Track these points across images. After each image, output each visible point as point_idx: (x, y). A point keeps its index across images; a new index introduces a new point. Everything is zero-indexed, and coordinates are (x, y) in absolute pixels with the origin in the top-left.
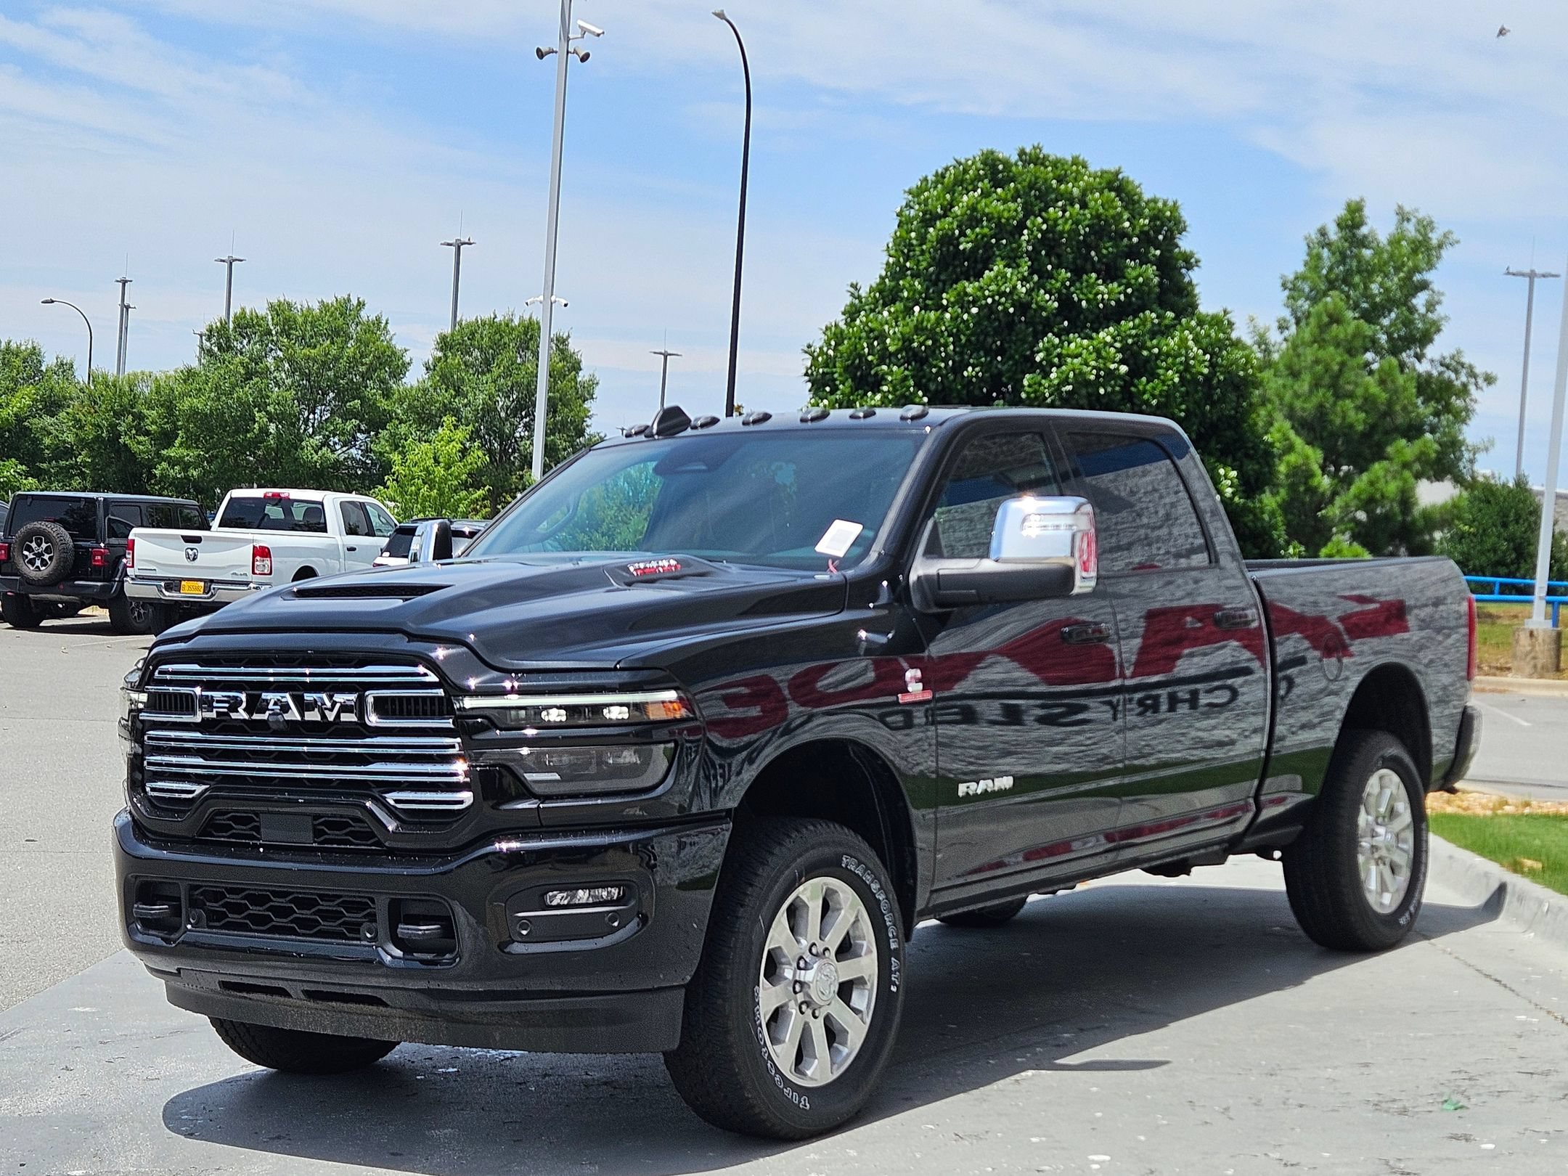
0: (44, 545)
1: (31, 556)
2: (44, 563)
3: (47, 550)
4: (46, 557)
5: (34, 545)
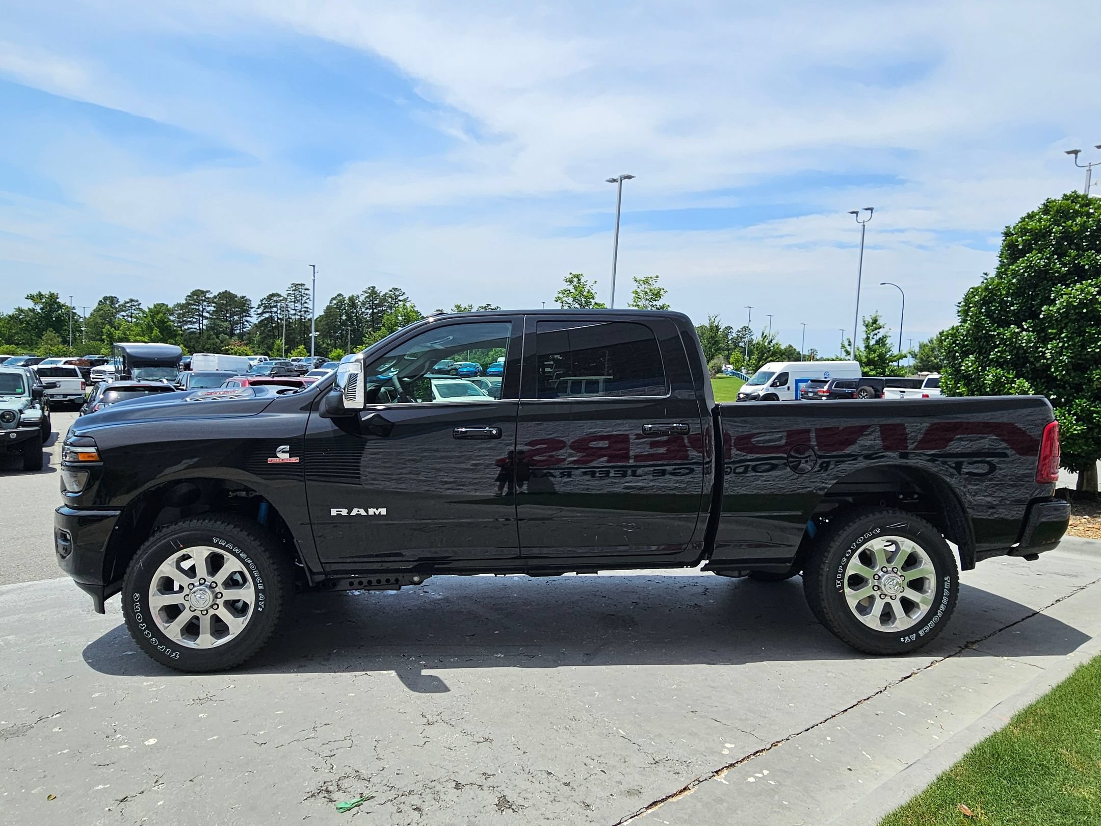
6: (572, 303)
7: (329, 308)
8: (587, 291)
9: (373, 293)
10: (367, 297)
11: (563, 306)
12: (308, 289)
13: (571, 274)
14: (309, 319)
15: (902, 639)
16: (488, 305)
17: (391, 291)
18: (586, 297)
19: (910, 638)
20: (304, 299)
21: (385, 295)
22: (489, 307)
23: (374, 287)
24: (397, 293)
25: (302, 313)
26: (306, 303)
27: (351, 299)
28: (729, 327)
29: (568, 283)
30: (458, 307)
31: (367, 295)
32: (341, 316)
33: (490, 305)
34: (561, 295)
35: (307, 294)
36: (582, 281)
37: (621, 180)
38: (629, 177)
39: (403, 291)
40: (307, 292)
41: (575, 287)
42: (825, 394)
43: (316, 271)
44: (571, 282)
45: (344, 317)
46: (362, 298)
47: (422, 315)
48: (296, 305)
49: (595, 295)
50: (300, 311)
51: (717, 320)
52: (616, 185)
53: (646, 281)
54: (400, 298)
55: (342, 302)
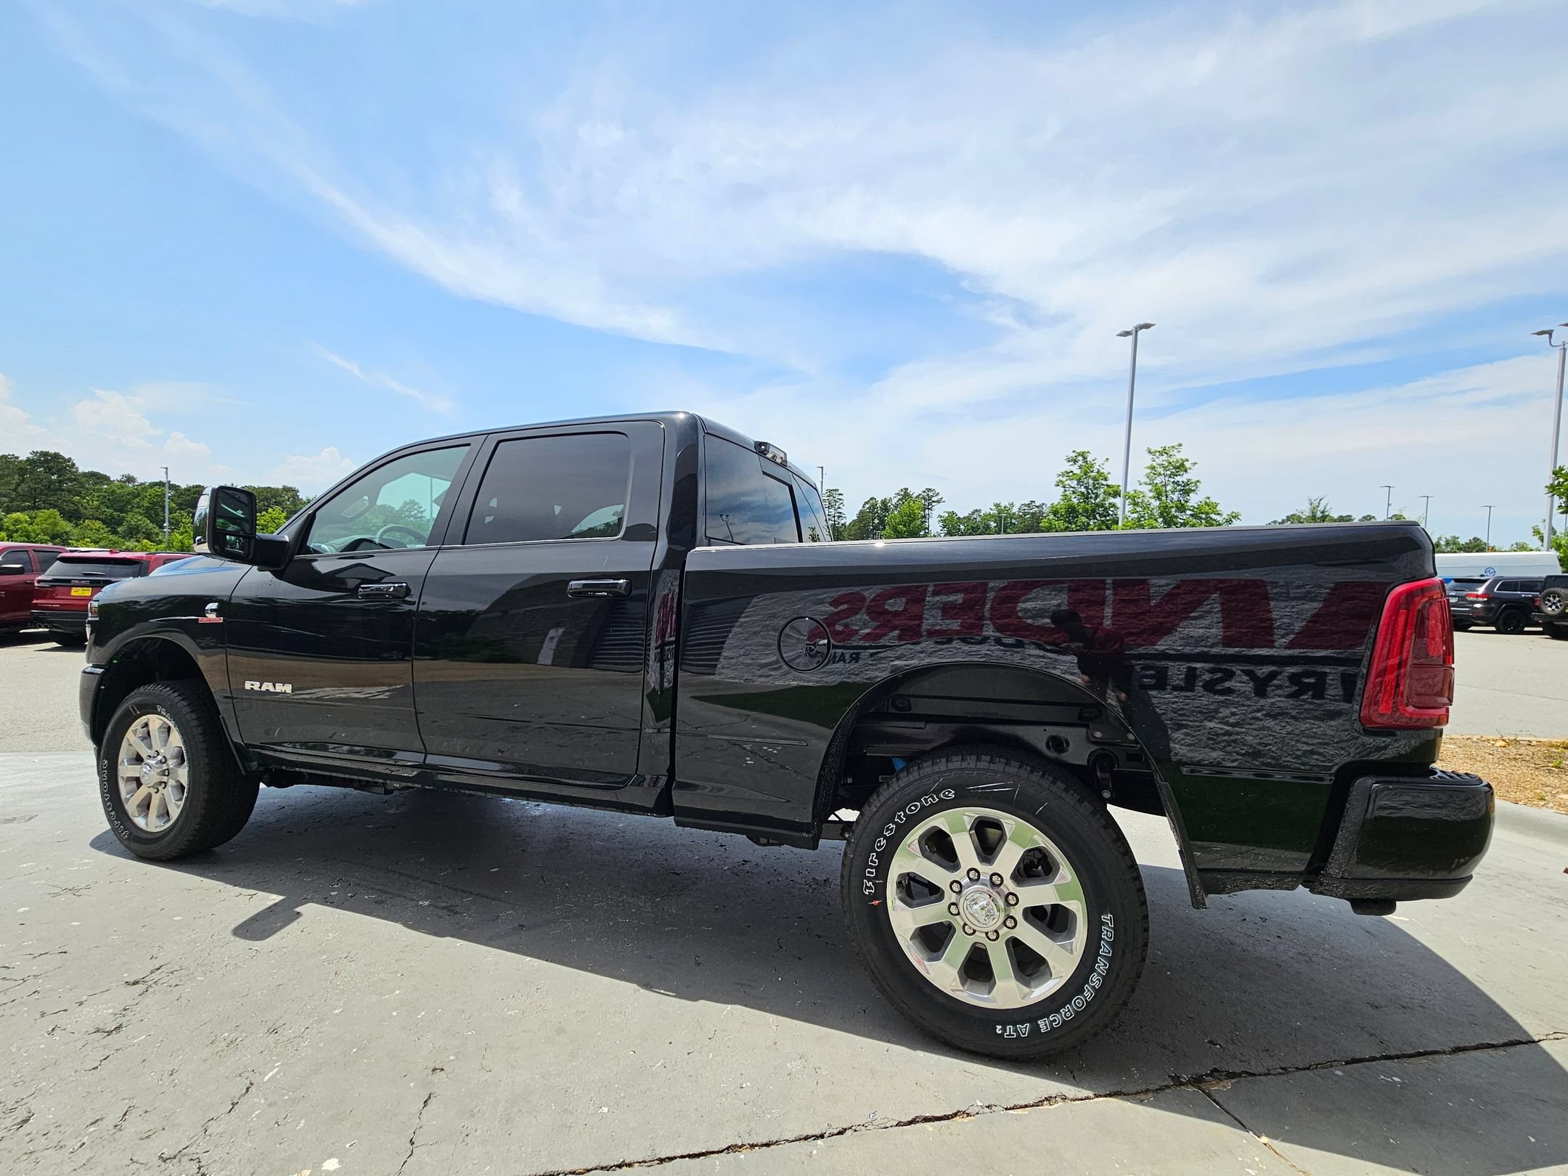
0: (1557, 599)
1: (1550, 604)
2: (1557, 607)
3: (1559, 601)
4: (1558, 604)
5: (1551, 599)
6: (1076, 486)
7: (861, 512)
8: (1096, 471)
9: (905, 495)
10: (899, 500)
11: (1065, 491)
12: (842, 494)
13: (1074, 452)
14: (842, 524)
15: (999, 1027)
16: (1032, 502)
17: (924, 492)
18: (1095, 479)
19: (1016, 1031)
20: (837, 504)
21: (918, 497)
22: (1033, 504)
23: (906, 489)
24: (931, 494)
25: (836, 518)
26: (839, 508)
27: (884, 502)
28: (1369, 516)
29: (1071, 463)
30: (997, 506)
31: (899, 497)
32: (873, 520)
33: (1034, 502)
34: (1061, 478)
35: (840, 500)
36: (1089, 459)
37: (1137, 332)
38: (1147, 326)
39: (937, 492)
40: (840, 497)
41: (1080, 467)
42: (1481, 599)
43: (824, 473)
44: (1075, 461)
45: (876, 521)
46: (894, 501)
47: (959, 515)
48: (830, 510)
49: (1108, 476)
50: (834, 517)
51: (1323, 504)
52: (1130, 338)
53: (1164, 452)
54: (934, 499)
55: (874, 506)
